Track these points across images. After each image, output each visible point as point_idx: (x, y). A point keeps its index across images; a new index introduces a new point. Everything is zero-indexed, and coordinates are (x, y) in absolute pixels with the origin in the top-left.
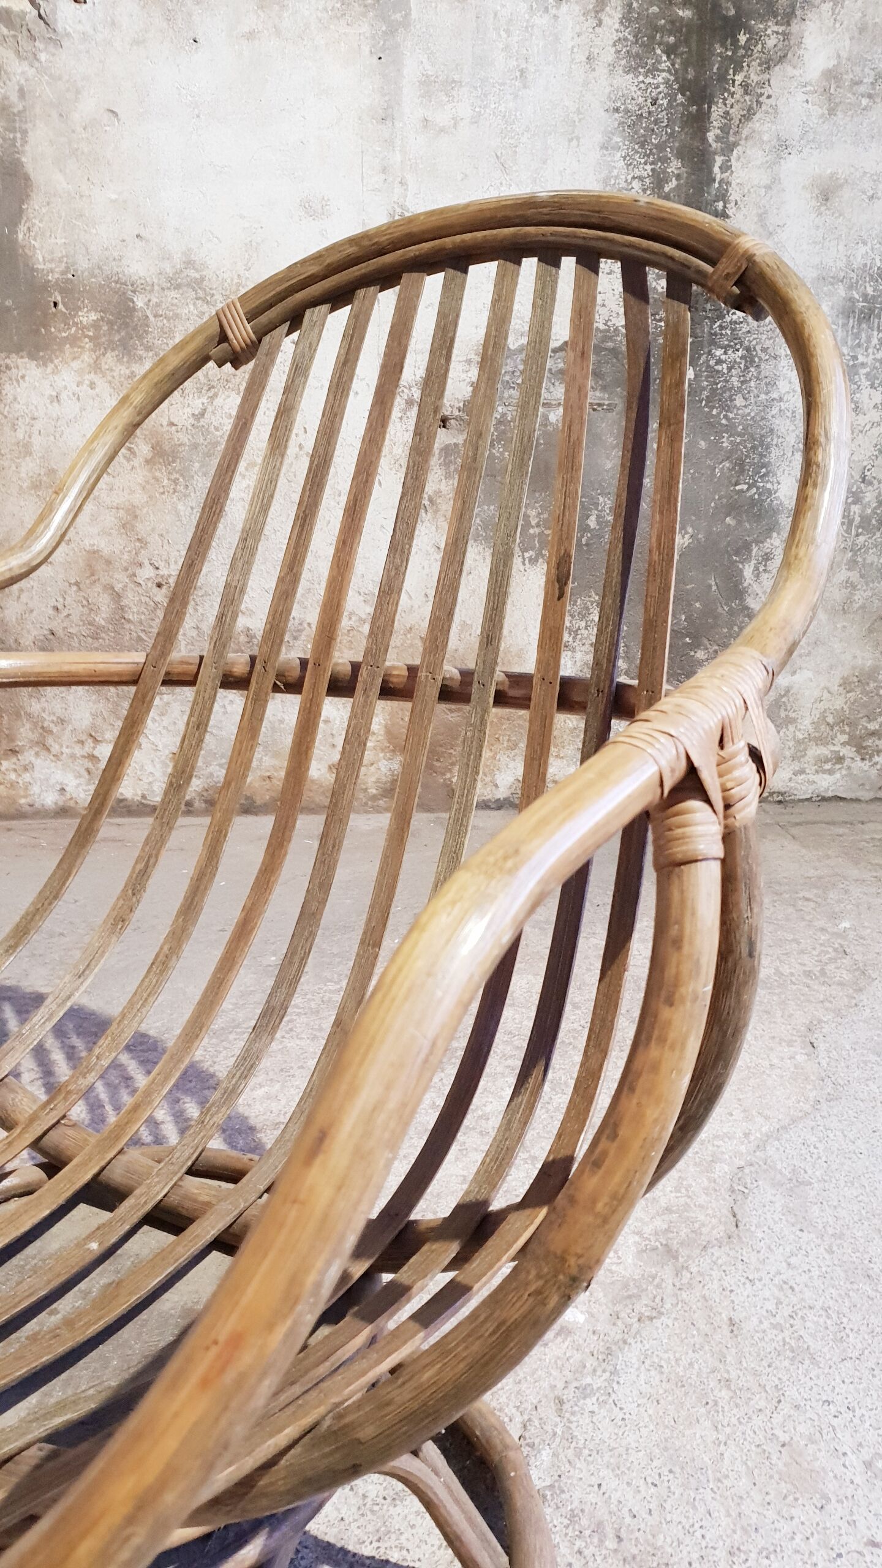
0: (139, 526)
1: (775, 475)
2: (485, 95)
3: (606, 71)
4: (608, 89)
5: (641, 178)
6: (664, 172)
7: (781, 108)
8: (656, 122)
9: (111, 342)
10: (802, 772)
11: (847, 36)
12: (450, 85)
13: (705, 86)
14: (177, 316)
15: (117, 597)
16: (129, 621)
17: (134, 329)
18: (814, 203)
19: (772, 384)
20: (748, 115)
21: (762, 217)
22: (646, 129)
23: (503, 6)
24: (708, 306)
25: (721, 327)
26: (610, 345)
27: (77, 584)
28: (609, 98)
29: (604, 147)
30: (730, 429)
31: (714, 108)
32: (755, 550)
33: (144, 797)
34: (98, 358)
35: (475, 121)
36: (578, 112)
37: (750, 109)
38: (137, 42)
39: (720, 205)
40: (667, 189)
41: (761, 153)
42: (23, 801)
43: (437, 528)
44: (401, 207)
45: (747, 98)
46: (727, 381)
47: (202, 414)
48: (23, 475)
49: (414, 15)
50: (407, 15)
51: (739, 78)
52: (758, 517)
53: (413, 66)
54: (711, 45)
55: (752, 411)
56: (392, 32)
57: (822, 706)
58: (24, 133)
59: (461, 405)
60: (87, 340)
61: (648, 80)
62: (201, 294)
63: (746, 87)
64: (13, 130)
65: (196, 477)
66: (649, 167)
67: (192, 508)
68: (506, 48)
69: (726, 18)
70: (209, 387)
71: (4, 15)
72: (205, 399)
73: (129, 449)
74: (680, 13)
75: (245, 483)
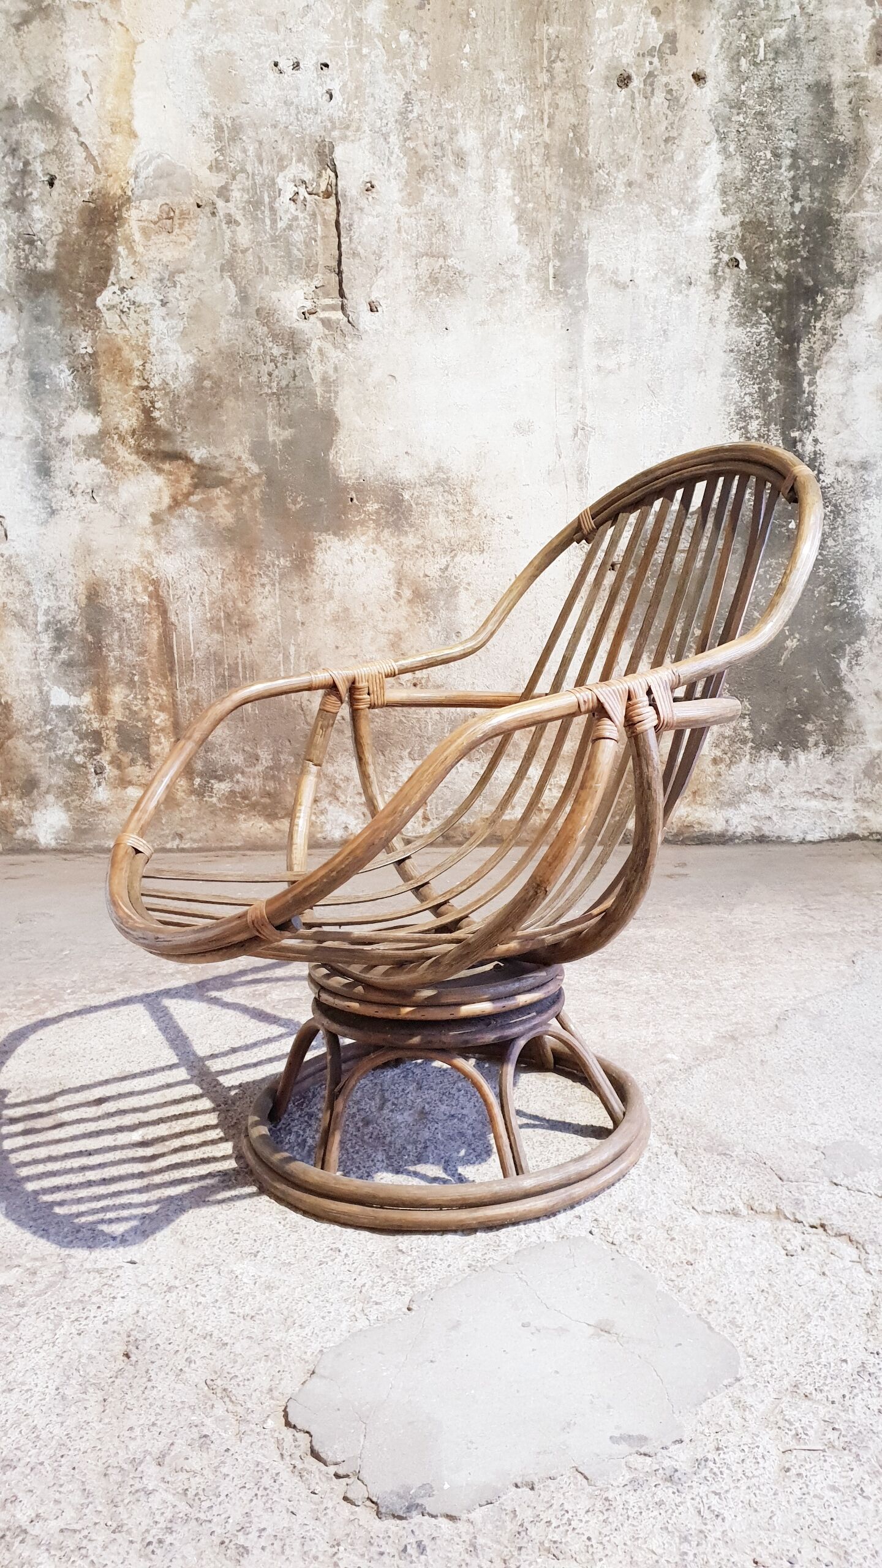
0: (403, 645)
1: (860, 594)
2: (640, 348)
3: (723, 327)
4: (726, 338)
5: (751, 394)
6: (768, 389)
7: (850, 342)
8: (760, 356)
9: (387, 522)
12: (616, 343)
13: (795, 331)
14: (431, 504)
17: (403, 513)
19: (855, 529)
20: (827, 348)
21: (840, 415)
22: (753, 362)
23: (651, 292)
28: (726, 344)
29: (724, 375)
31: (801, 345)
32: (848, 648)
34: (378, 533)
35: (633, 365)
36: (705, 354)
37: (828, 343)
38: (409, 333)
39: (809, 408)
40: (770, 400)
41: (837, 372)
42: (319, 835)
44: (582, 423)
45: (825, 337)
47: (446, 569)
48: (327, 612)
49: (590, 301)
50: (586, 303)
51: (819, 325)
52: (850, 625)
53: (590, 333)
54: (797, 305)
55: (840, 549)
56: (576, 312)
58: (336, 393)
60: (371, 522)
61: (753, 330)
62: (447, 488)
63: (824, 330)
64: (330, 392)
65: (442, 611)
66: (756, 386)
68: (654, 317)
69: (807, 288)
70: (451, 550)
71: (327, 323)
72: (448, 558)
73: (398, 593)
74: (774, 286)
75: (474, 613)
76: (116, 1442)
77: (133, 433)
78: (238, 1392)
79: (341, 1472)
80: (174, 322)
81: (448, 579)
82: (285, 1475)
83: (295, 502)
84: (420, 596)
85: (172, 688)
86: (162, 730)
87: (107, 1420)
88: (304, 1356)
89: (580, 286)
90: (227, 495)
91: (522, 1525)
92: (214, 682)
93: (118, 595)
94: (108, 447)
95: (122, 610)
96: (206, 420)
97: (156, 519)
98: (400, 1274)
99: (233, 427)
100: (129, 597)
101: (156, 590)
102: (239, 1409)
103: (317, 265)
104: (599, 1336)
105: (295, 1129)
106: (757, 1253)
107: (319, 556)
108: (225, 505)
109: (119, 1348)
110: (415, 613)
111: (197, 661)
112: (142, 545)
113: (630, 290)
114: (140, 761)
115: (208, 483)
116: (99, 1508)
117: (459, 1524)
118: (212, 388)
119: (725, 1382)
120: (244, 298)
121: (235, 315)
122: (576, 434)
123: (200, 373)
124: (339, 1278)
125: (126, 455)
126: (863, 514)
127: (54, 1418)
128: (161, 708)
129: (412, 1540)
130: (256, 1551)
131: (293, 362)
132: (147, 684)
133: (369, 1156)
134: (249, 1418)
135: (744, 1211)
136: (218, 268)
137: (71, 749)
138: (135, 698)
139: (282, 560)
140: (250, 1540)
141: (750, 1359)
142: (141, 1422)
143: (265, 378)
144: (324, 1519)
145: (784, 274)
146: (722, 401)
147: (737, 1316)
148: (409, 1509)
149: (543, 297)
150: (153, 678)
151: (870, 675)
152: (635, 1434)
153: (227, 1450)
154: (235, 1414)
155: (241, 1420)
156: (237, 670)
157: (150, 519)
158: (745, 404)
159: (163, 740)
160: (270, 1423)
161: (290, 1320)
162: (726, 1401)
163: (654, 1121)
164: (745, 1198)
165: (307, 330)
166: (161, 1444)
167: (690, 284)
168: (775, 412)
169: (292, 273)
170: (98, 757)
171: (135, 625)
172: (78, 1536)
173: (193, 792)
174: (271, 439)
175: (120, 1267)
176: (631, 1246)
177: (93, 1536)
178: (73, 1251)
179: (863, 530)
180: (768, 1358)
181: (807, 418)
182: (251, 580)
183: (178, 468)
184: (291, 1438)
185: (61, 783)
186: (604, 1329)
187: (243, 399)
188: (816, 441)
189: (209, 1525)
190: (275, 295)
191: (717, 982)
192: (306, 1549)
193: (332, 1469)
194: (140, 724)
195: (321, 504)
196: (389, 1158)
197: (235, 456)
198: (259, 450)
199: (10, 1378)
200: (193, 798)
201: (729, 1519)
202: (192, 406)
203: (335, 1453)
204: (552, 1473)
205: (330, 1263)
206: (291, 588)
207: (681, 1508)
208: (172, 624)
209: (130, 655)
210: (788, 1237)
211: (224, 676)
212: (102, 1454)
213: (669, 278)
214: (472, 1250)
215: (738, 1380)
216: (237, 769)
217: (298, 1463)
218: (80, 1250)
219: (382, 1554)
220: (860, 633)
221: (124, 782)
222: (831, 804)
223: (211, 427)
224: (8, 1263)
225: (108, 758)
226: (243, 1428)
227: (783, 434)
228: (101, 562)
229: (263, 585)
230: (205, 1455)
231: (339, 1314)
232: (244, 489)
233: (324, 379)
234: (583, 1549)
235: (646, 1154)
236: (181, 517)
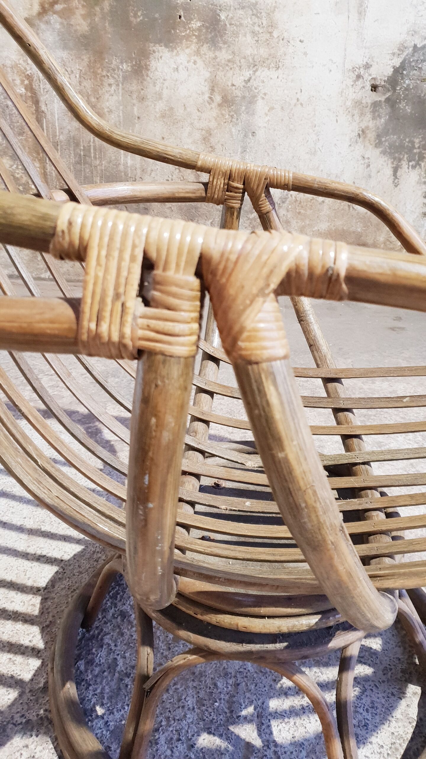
0: (212, 140)
9: (206, 38)
14: (241, 25)
17: (219, 32)
34: (199, 47)
43: (364, 146)
47: (249, 80)
48: (157, 110)
59: (386, 79)
60: (194, 37)
62: (255, 11)
65: (243, 114)
67: (239, 131)
70: (254, 65)
72: (251, 72)
73: (210, 98)
75: (267, 118)
81: (249, 89)
83: (136, 16)
84: (227, 101)
90: (83, 6)
92: (73, 160)
97: (29, 22)
101: (31, 84)
105: (107, 639)
107: (153, 64)
108: (82, 15)
111: (61, 142)
138: (17, 168)
139: (125, 66)
156: (90, 151)
182: (101, 81)
195: (155, 19)
206: (131, 89)
208: (43, 112)
211: (80, 155)
229: (110, 85)
236: (48, 23)
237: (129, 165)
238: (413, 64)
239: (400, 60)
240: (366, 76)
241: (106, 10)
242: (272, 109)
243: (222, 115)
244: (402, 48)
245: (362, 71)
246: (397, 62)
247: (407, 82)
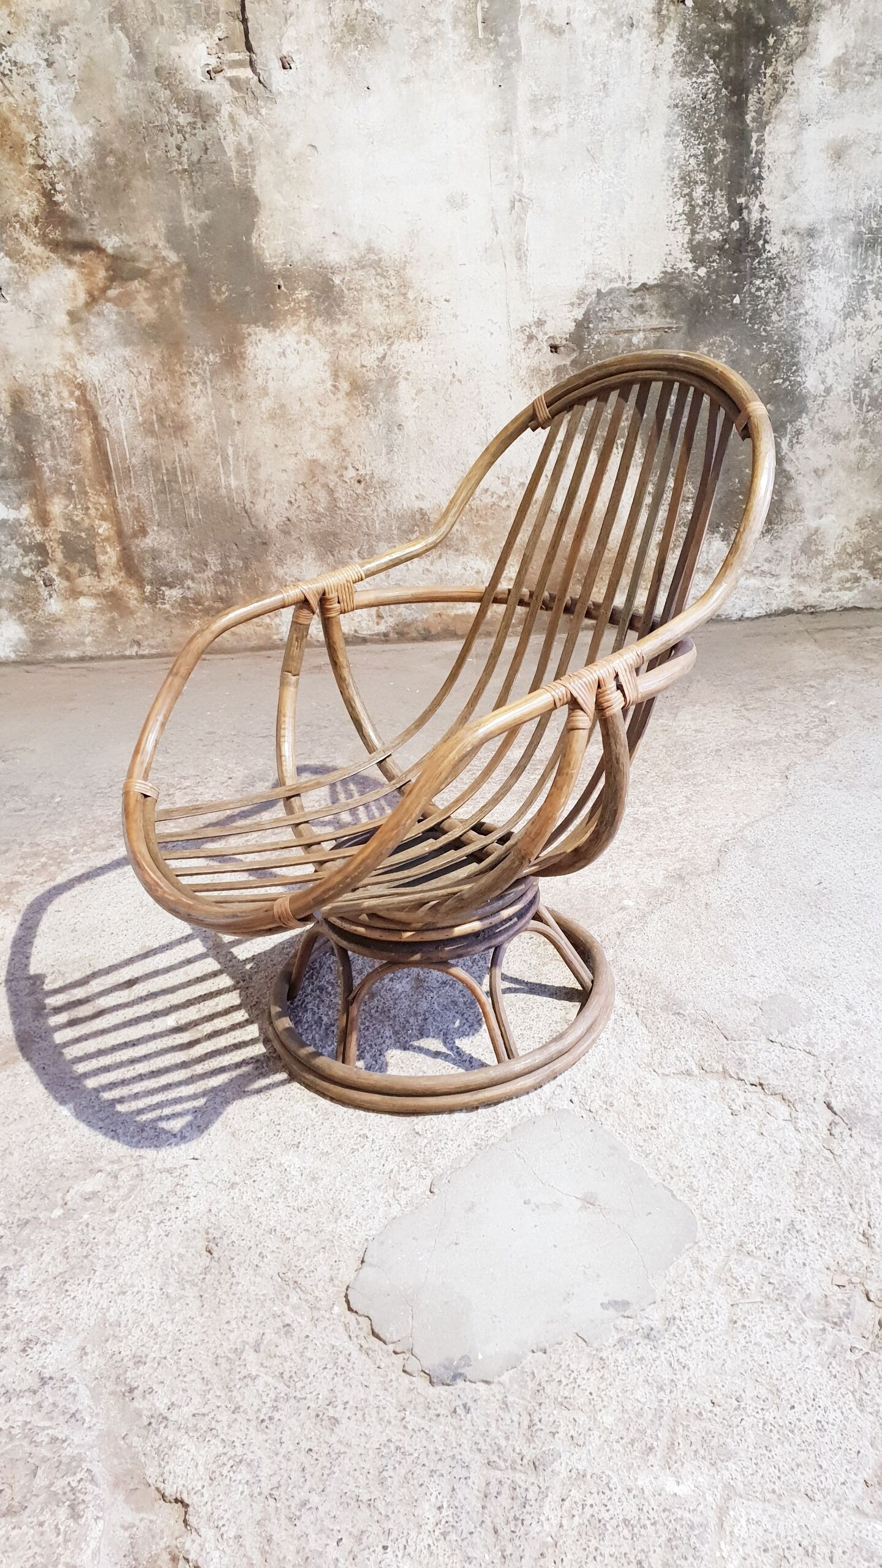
0: (344, 441)
1: (803, 370)
2: (578, 105)
3: (667, 77)
4: (670, 91)
5: (695, 156)
6: (714, 149)
7: (802, 91)
8: (706, 112)
9: (318, 310)
10: (829, 590)
11: (852, 29)
12: (552, 100)
13: (744, 80)
14: (363, 288)
15: (331, 492)
16: (340, 508)
17: (335, 300)
18: (829, 161)
19: (799, 303)
20: (776, 100)
21: (789, 177)
22: (699, 118)
23: (589, 37)
24: (749, 248)
25: (759, 263)
26: (676, 283)
27: (303, 484)
28: (671, 98)
29: (667, 135)
30: (768, 339)
31: (750, 96)
32: (789, 426)
33: (356, 631)
34: (310, 323)
35: (571, 125)
36: (647, 110)
37: (778, 94)
38: (328, 94)
39: (757, 170)
40: (715, 162)
41: (787, 127)
42: (275, 637)
44: (519, 195)
45: (776, 86)
46: (764, 303)
47: (384, 357)
48: (263, 410)
49: (524, 51)
50: (519, 53)
51: (769, 71)
52: (792, 403)
53: (524, 89)
54: (747, 47)
55: (784, 324)
56: (508, 66)
57: (843, 541)
58: (253, 167)
59: (568, 336)
60: (302, 311)
61: (699, 80)
62: (379, 271)
63: (775, 78)
64: (246, 166)
65: (381, 402)
66: (701, 147)
67: (380, 425)
68: (593, 68)
69: (758, 27)
70: (388, 338)
71: (235, 83)
72: (385, 347)
73: (334, 386)
74: (723, 26)
75: (415, 405)
76: (219, 1334)
77: (36, 220)
78: (306, 1283)
79: (398, 1350)
80: (64, 87)
81: (386, 369)
82: (355, 1354)
83: (219, 292)
84: (358, 388)
85: (111, 496)
86: (107, 539)
87: (206, 1314)
88: (354, 1246)
89: (513, 32)
90: (146, 288)
91: (540, 1385)
92: (153, 489)
93: (44, 401)
94: (10, 237)
95: (49, 417)
96: (115, 205)
97: (74, 317)
98: (420, 1157)
99: (145, 211)
100: (55, 402)
101: (84, 395)
102: (309, 1297)
103: (217, 13)
104: (586, 1208)
106: (708, 1114)
107: (250, 351)
108: (145, 299)
109: (201, 1244)
110: (355, 407)
111: (134, 466)
112: (63, 347)
113: (566, 36)
114: (89, 571)
115: (124, 275)
116: (218, 1393)
117: (493, 1386)
118: (116, 166)
119: (687, 1246)
120: (140, 55)
121: (132, 76)
122: (513, 207)
123: (102, 148)
124: (370, 1165)
125: (33, 247)
126: (808, 285)
127: (165, 1316)
128: (103, 517)
129: (460, 1403)
130: (344, 1421)
131: (203, 132)
132: (86, 493)
133: (379, 1033)
134: (318, 1306)
135: (696, 1071)
136: (106, 17)
137: (17, 563)
138: (75, 508)
139: (211, 356)
140: (337, 1412)
141: (705, 1221)
142: (234, 1315)
143: (174, 153)
144: (390, 1390)
145: (733, 11)
146: (666, 164)
147: (694, 1180)
148: (454, 1378)
149: (471, 46)
150: (92, 487)
151: (810, 453)
152: (619, 1299)
153: (307, 1336)
154: (306, 1301)
155: (313, 1308)
156: (176, 475)
157: (68, 318)
158: (690, 168)
159: (109, 550)
160: (336, 1309)
161: (336, 1210)
162: (688, 1262)
163: (617, 979)
164: (697, 1058)
165: (214, 94)
166: (253, 1335)
167: (632, 25)
168: (721, 177)
169: (189, 22)
170: (45, 570)
171: (66, 433)
172: (207, 1418)
173: (145, 599)
174: (187, 223)
175: (186, 1166)
176: (605, 1114)
177: (219, 1417)
178: (142, 1152)
179: (808, 304)
180: (719, 1220)
181: (754, 182)
182: (182, 380)
183: (91, 260)
184: (355, 1321)
185: (12, 597)
186: (589, 1201)
187: (153, 178)
188: (763, 207)
189: (304, 1402)
190: (174, 50)
191: (665, 809)
192: (381, 1415)
193: (391, 1347)
194: (83, 535)
195: (247, 294)
196: (396, 1033)
197: (151, 244)
198: (175, 235)
199: (121, 1282)
200: (146, 605)
201: (692, 1367)
202: (97, 188)
203: (391, 1334)
204: (560, 1339)
205: (361, 1150)
206: (223, 386)
207: (658, 1362)
208: (104, 429)
209: (64, 464)
210: (733, 1096)
211: (163, 481)
212: (210, 1345)
213: (608, 19)
214: (477, 1128)
215: (696, 1243)
216: (186, 575)
217: (363, 1342)
218: (148, 1150)
219: (438, 1415)
220: (803, 410)
221: (75, 593)
222: (769, 581)
223: (121, 211)
224: (91, 1167)
225: (56, 570)
226: (316, 1314)
227: (728, 200)
228: (21, 367)
229: (194, 384)
230: (290, 1341)
231: (375, 1202)
232: (164, 281)
233: (239, 152)
234: (587, 1401)
235: (613, 1017)
236: (100, 314)
237: (233, 487)
238: (600, 314)
239: (582, 311)
240: (540, 336)
241: (177, 290)
242: (420, 391)
243: (353, 406)
244: (582, 296)
245: (534, 330)
246: (579, 314)
247: (596, 337)
